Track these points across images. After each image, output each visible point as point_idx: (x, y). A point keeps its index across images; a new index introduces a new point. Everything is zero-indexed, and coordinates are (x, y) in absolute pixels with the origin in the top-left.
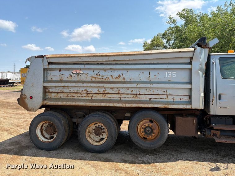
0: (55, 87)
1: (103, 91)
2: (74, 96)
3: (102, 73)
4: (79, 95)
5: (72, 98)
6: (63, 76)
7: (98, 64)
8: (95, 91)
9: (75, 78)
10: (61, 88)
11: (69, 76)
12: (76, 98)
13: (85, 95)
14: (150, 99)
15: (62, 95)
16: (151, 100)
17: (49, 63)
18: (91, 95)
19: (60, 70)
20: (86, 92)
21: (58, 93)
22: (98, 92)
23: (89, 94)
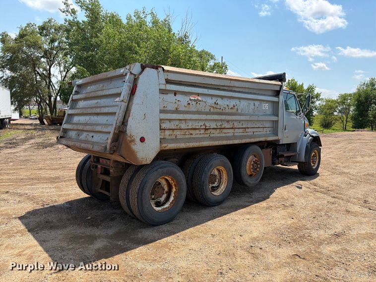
0: (170, 120)
1: (221, 125)
2: (191, 134)
3: (220, 101)
4: (197, 132)
5: (189, 136)
6: (180, 103)
7: (218, 89)
8: (213, 125)
9: (193, 108)
10: (177, 123)
11: (186, 105)
12: (193, 136)
13: (203, 131)
14: (253, 132)
15: (178, 133)
16: (255, 133)
18: (209, 131)
19: (175, 94)
20: (205, 127)
21: (173, 130)
22: (216, 127)
23: (207, 129)
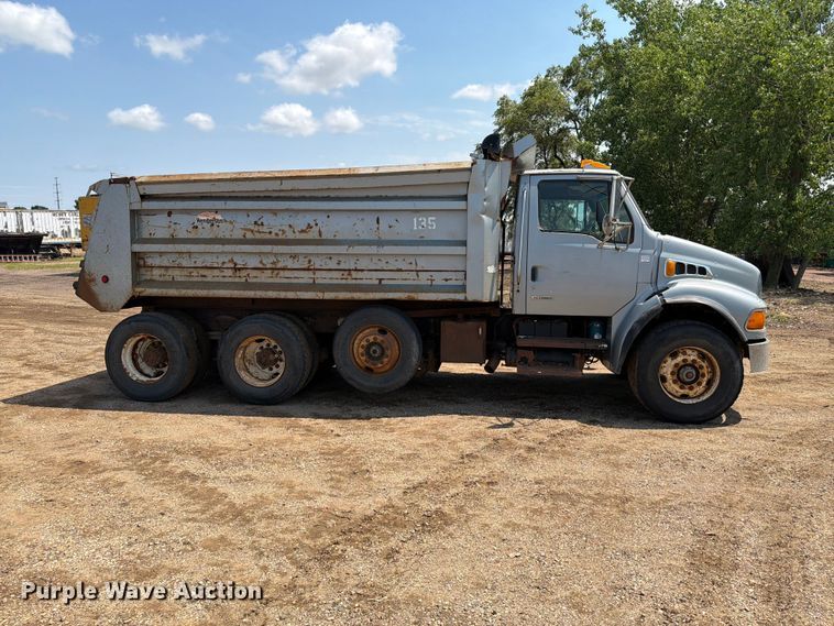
0: (161, 254)
1: (274, 263)
2: (204, 276)
3: (268, 219)
4: (216, 272)
5: (200, 279)
6: (178, 227)
7: (258, 198)
8: (253, 262)
9: (206, 232)
10: (174, 257)
11: (190, 229)
12: (209, 279)
13: (230, 273)
14: (380, 280)
15: (177, 273)
16: (383, 282)
17: (144, 197)
18: (244, 273)
19: (170, 214)
20: (232, 266)
21: (167, 268)
22: (261, 266)
23: (239, 269)
